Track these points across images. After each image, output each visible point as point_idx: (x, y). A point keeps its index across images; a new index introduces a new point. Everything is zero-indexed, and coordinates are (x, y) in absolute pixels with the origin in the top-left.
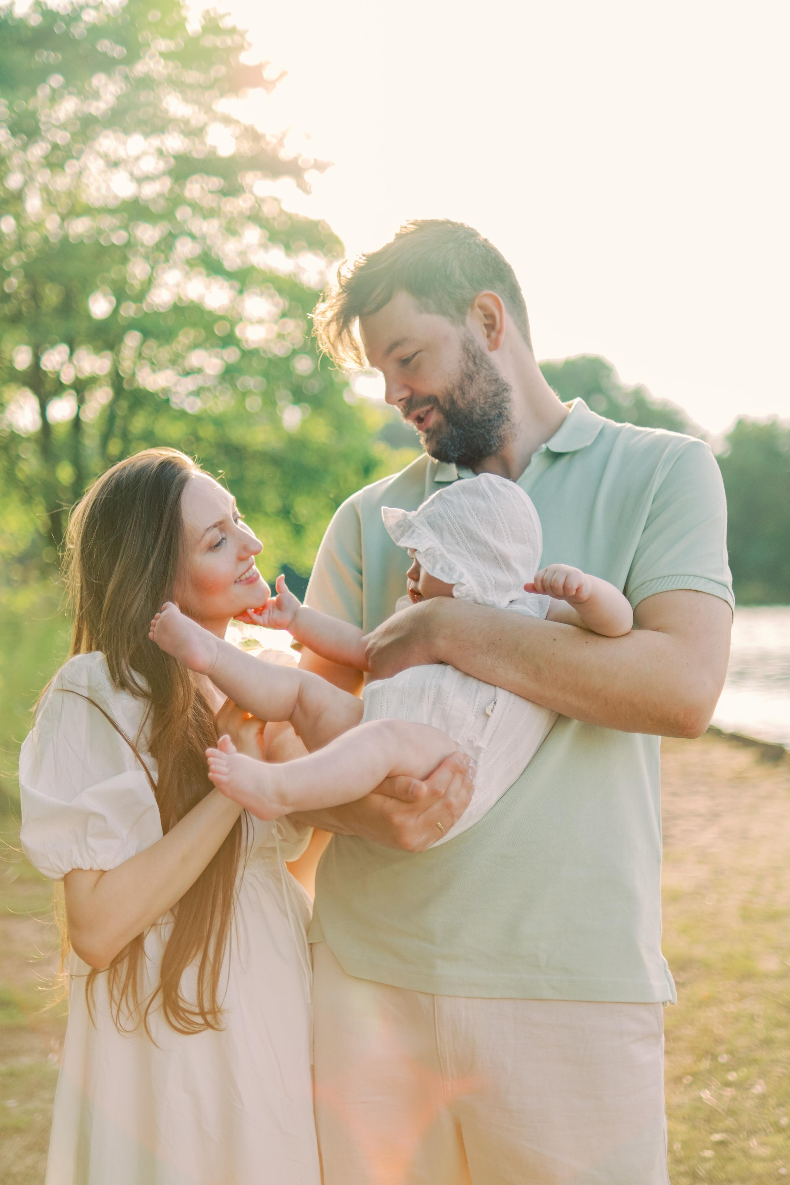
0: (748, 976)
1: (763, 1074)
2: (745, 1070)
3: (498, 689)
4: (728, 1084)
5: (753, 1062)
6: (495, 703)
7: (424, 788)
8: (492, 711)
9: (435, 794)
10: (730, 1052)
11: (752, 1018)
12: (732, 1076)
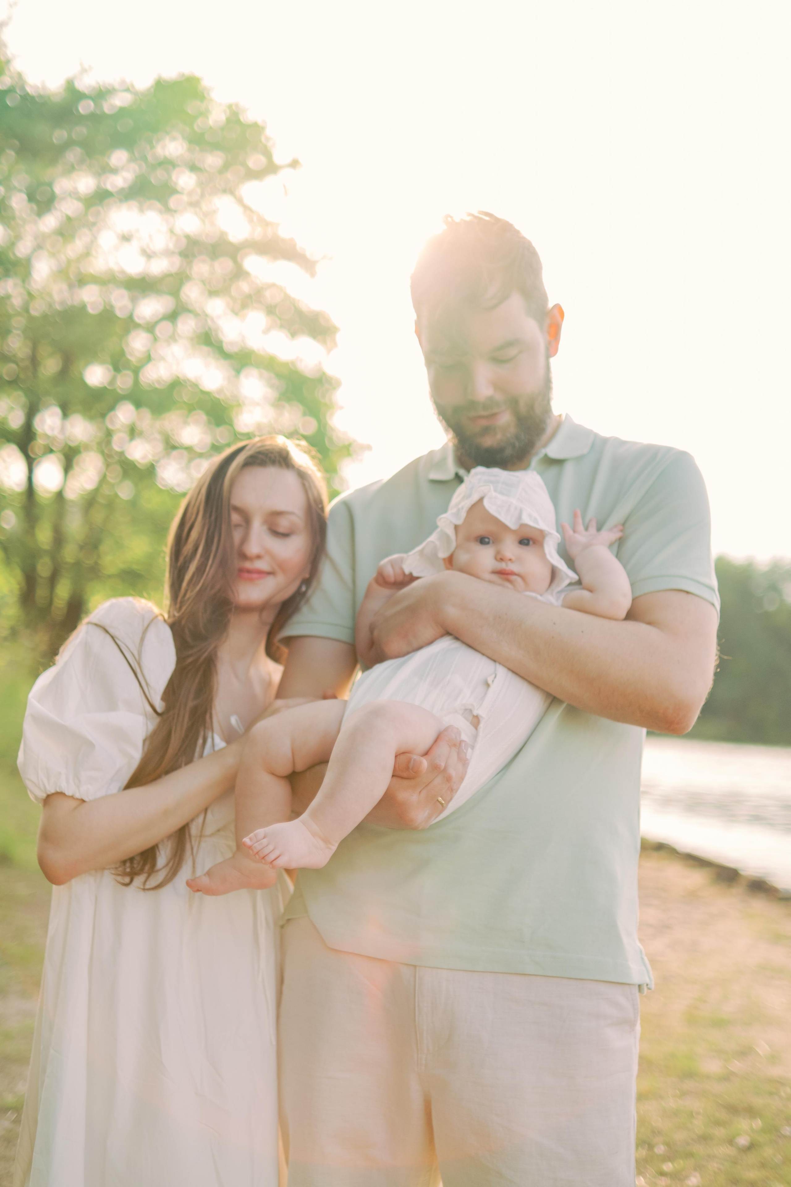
0: (689, 1075)
1: (698, 1168)
2: (681, 1162)
3: (498, 665)
4: (662, 1174)
5: (690, 1155)
6: (495, 677)
7: (425, 763)
8: (493, 681)
9: (435, 768)
10: (668, 1144)
11: (691, 1115)
12: (668, 1167)
